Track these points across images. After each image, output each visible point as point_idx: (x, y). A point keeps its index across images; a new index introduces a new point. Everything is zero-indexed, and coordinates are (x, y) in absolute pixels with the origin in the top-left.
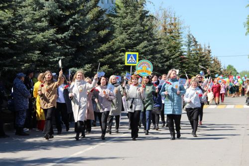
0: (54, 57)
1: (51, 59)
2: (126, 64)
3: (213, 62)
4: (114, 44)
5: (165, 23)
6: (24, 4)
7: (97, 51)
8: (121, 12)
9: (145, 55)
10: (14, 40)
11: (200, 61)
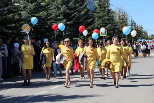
0: (66, 33)
2: (101, 35)
3: (144, 33)
4: (94, 26)
5: (120, 15)
6: (51, 8)
8: (98, 10)
9: (110, 31)
10: (47, 26)
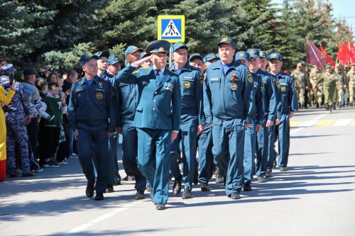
0: (12, 30)
1: (5, 33)
3: (336, 30)
7: (101, 14)
11: (311, 28)
